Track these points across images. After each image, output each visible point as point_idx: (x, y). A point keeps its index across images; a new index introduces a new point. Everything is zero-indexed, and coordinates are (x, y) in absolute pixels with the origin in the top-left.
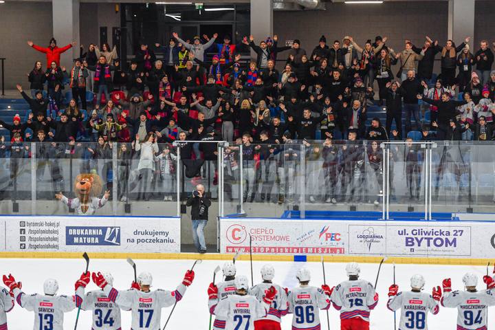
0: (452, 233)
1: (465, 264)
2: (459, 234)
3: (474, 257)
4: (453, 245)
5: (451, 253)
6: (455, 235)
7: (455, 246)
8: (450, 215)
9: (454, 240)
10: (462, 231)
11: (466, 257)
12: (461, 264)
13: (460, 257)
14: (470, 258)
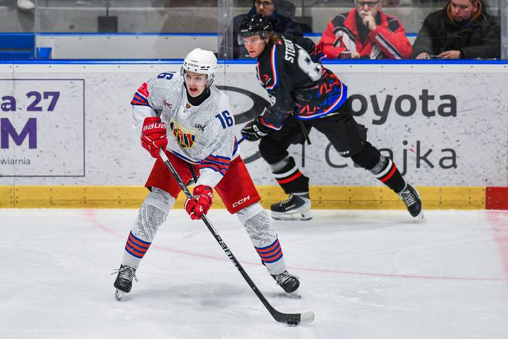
0: (23, 102)
1: (66, 204)
2: (45, 103)
3: (94, 181)
4: (27, 140)
5: (21, 169)
6: (32, 108)
7: (33, 144)
8: (29, 41)
9: (31, 126)
10: (56, 95)
11: (70, 183)
12: (52, 204)
13: (49, 183)
14: (81, 184)
